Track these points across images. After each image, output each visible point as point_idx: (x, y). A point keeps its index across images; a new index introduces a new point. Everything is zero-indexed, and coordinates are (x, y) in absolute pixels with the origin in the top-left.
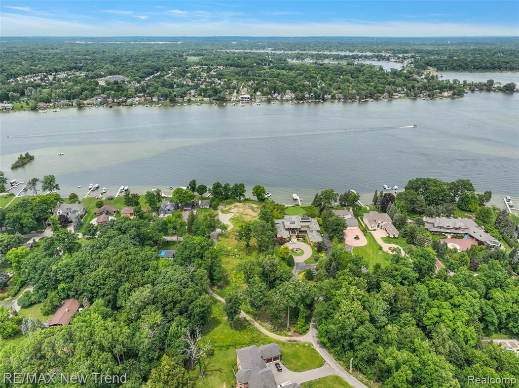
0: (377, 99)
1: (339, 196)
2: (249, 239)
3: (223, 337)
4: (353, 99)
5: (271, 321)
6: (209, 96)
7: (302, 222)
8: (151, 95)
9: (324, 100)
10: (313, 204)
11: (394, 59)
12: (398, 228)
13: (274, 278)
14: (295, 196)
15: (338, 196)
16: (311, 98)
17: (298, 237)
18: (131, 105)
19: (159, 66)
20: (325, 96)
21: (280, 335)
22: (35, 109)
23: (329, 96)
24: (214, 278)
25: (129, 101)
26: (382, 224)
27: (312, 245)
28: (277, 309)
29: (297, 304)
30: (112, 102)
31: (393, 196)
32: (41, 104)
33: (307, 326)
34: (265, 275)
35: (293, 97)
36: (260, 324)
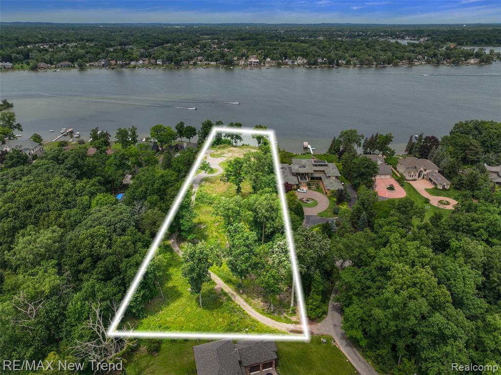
0: (396, 65)
1: (365, 139)
2: (241, 181)
3: (183, 319)
4: (369, 64)
5: (264, 296)
6: (216, 60)
7: (316, 165)
8: (156, 59)
9: (338, 65)
10: (330, 151)
11: (409, 37)
12: (448, 177)
13: (271, 230)
14: (306, 144)
15: (363, 138)
16: (324, 63)
17: (309, 185)
18: (135, 67)
19: (169, 38)
20: (340, 61)
21: (278, 320)
22: (35, 68)
23: (344, 62)
24: (182, 228)
25: (133, 63)
26: (425, 173)
27: (328, 194)
28: (273, 276)
29: (308, 268)
30: (115, 65)
31: (436, 140)
32: (42, 64)
33: (324, 308)
34: (257, 224)
35: (305, 62)
36: (246, 301)
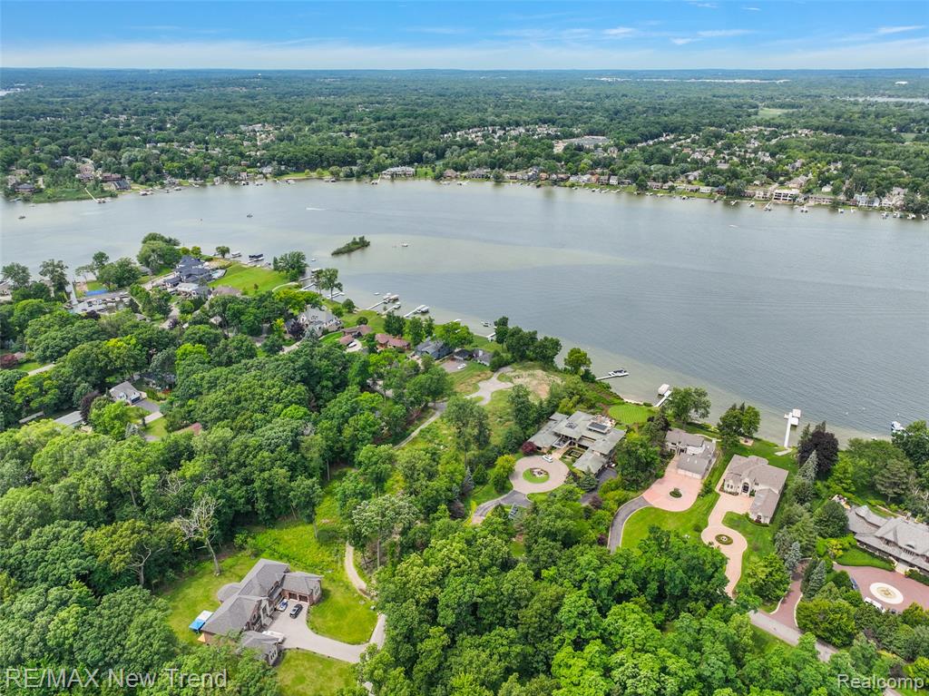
6: (711, 185)
14: (664, 388)
17: (567, 453)
18: (574, 185)
21: (363, 576)
22: (438, 178)
25: (573, 179)
30: (546, 179)
32: (450, 172)
